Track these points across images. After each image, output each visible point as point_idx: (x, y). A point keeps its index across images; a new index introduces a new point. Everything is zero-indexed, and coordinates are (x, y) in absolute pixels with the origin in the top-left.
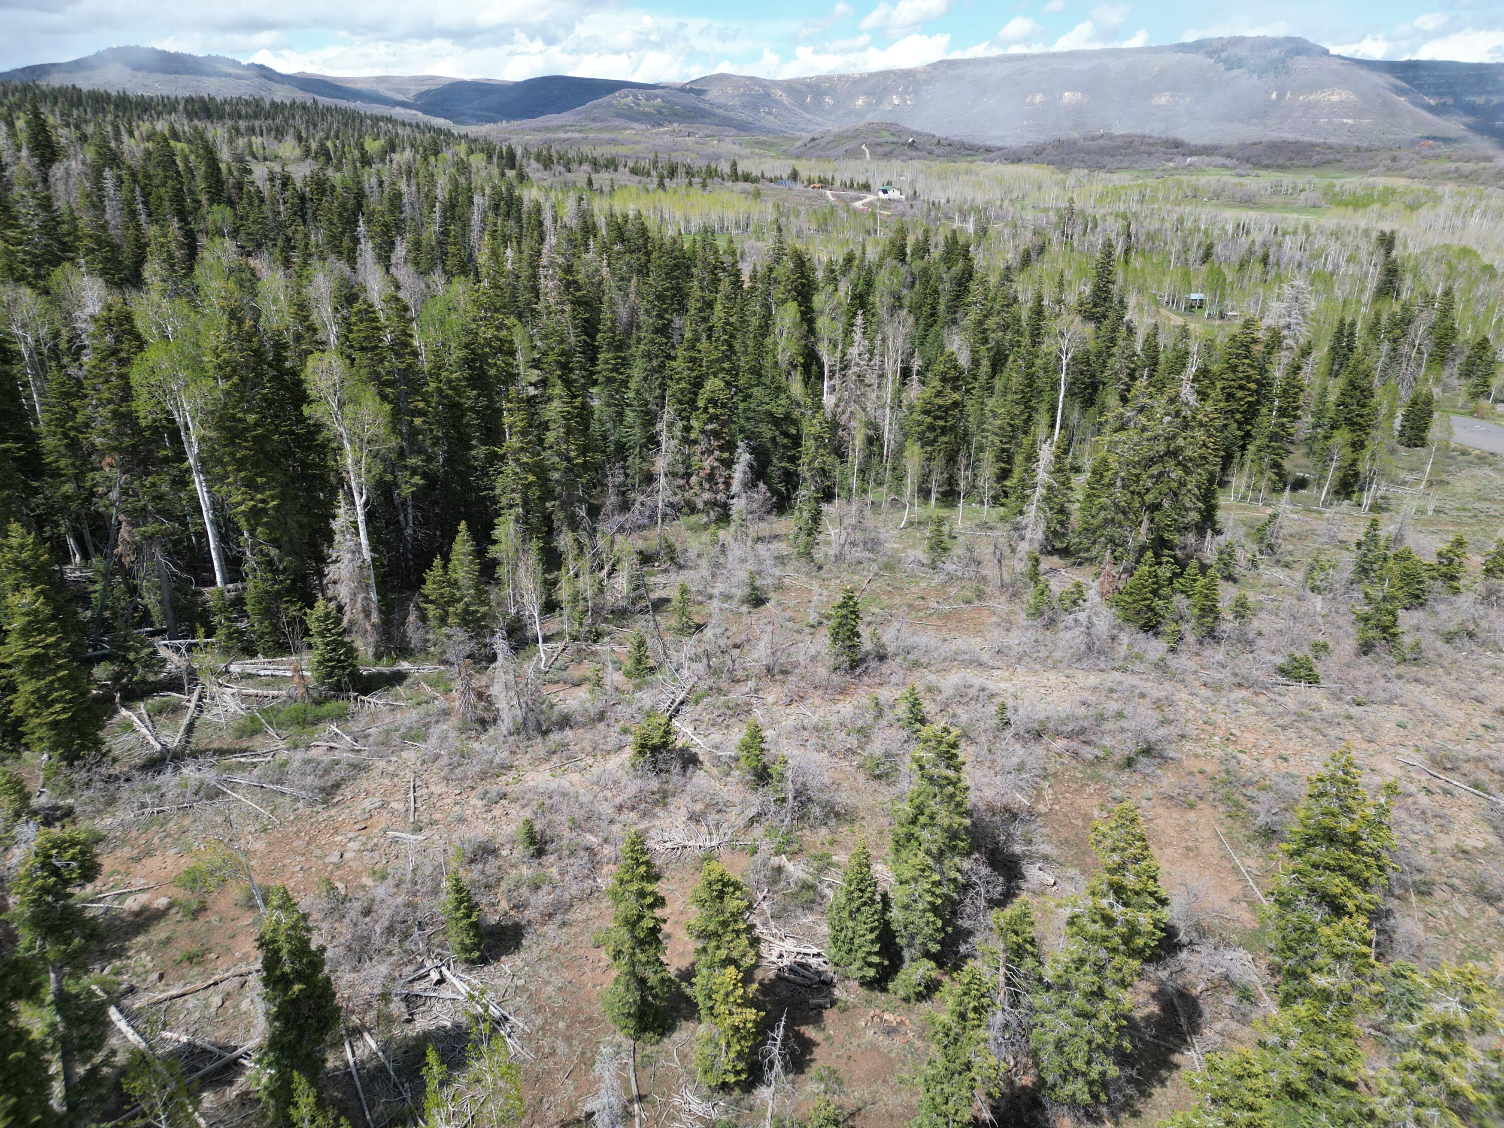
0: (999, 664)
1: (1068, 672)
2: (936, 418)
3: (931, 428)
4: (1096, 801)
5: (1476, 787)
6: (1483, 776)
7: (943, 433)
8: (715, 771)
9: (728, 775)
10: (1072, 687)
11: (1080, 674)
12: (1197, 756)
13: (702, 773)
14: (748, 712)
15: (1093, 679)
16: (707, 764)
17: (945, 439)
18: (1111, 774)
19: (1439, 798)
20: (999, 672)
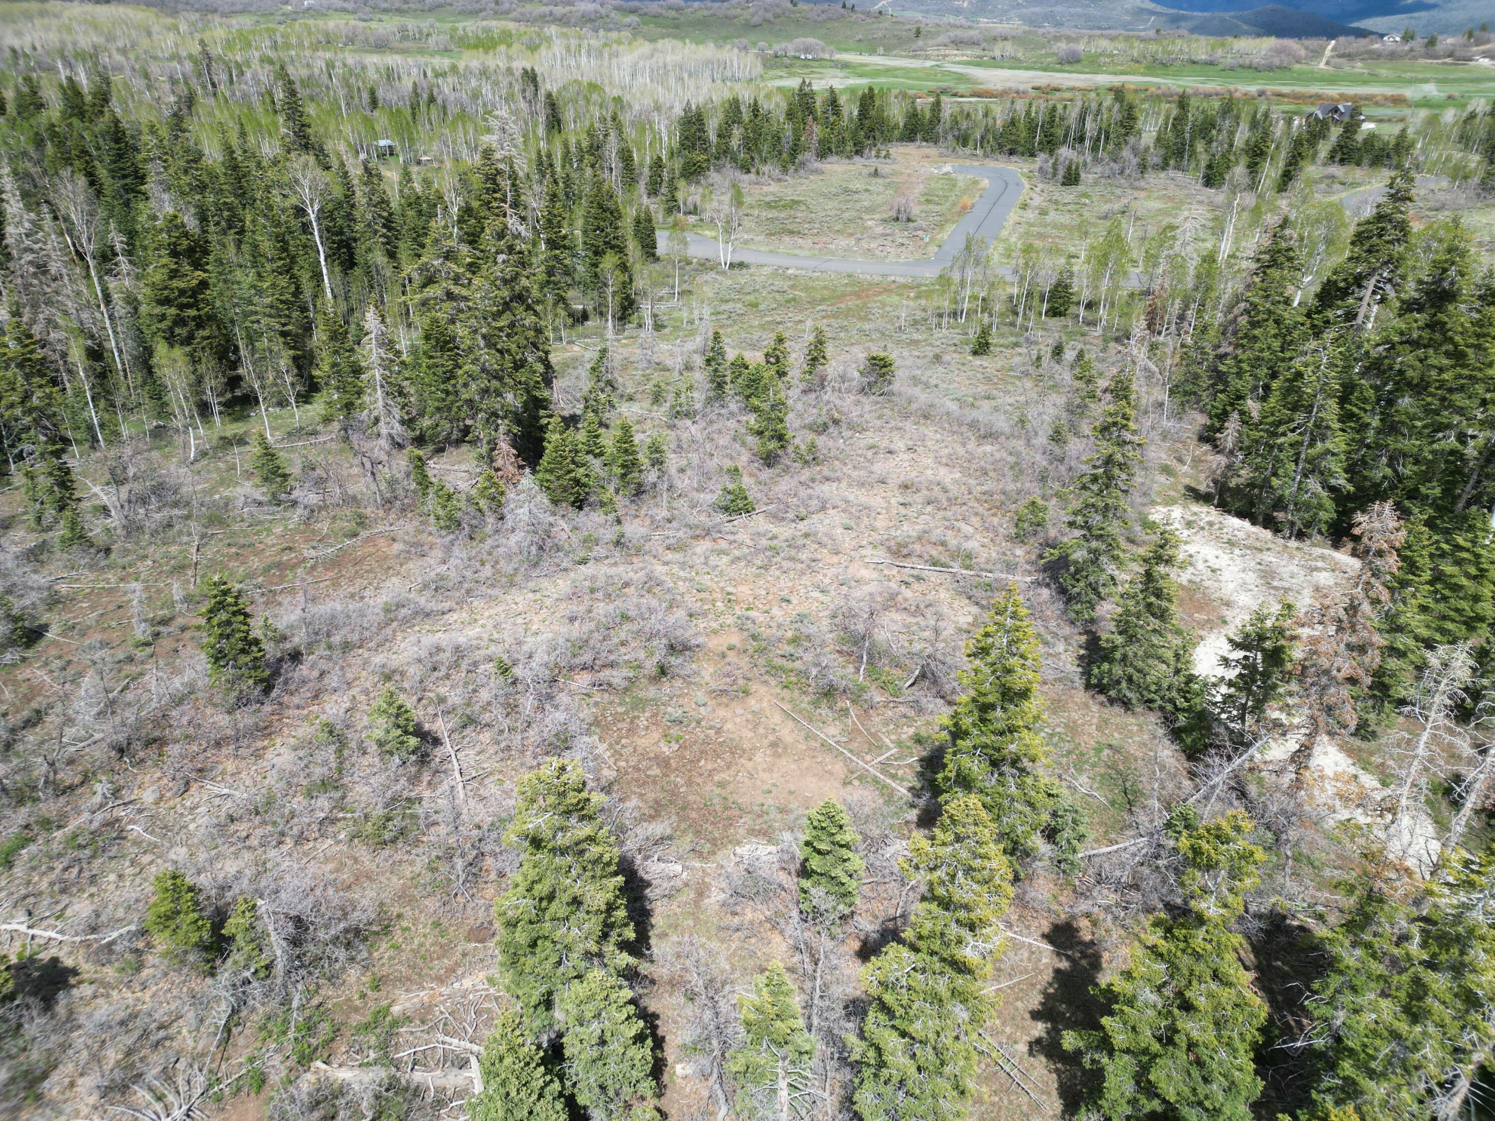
0: (447, 605)
1: (531, 585)
2: (182, 307)
3: (180, 321)
4: (656, 735)
5: (934, 565)
6: (933, 552)
7: (199, 326)
8: (110, 973)
9: (139, 967)
10: (548, 602)
11: (545, 583)
12: (715, 632)
13: (86, 990)
14: (121, 837)
15: (563, 585)
16: (87, 968)
17: (206, 333)
18: (652, 692)
19: (916, 586)
20: (454, 616)
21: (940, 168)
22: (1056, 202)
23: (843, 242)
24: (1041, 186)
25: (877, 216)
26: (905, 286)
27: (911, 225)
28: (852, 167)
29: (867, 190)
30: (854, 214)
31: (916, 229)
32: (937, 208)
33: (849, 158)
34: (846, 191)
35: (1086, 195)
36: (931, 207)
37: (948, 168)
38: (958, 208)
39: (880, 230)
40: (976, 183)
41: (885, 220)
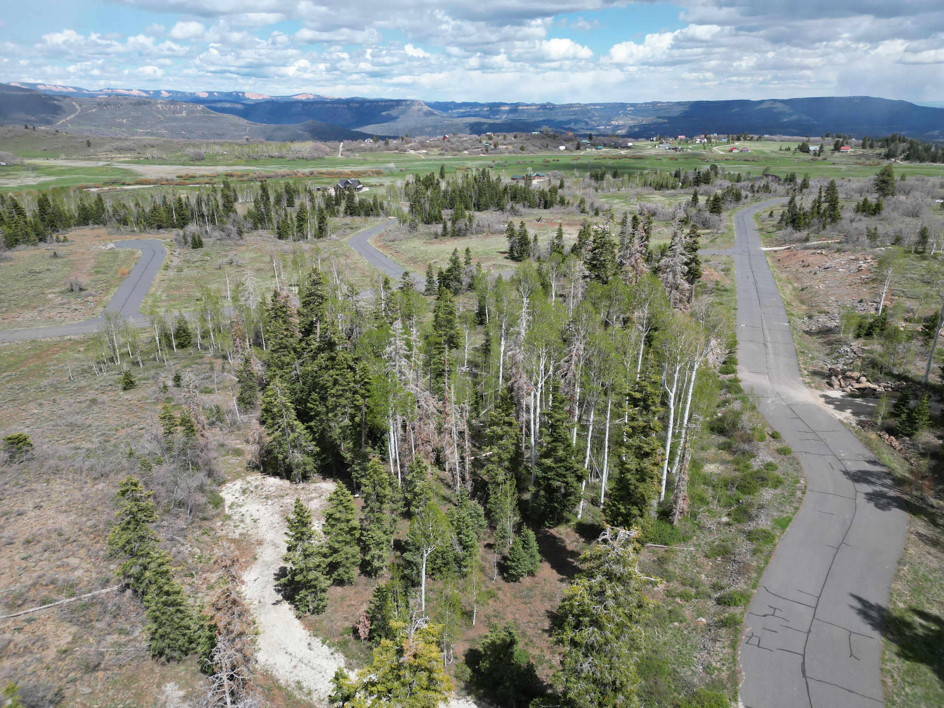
5: (44, 603)
6: (44, 593)
21: (106, 245)
22: (188, 261)
23: (28, 314)
24: (178, 250)
25: (56, 290)
26: (77, 342)
27: (83, 293)
28: (37, 252)
29: (48, 270)
30: (37, 290)
31: (87, 296)
32: (103, 277)
33: (35, 245)
34: (32, 272)
35: (207, 254)
36: (99, 276)
37: (111, 245)
38: (119, 275)
39: (58, 300)
40: (133, 253)
41: (62, 292)
